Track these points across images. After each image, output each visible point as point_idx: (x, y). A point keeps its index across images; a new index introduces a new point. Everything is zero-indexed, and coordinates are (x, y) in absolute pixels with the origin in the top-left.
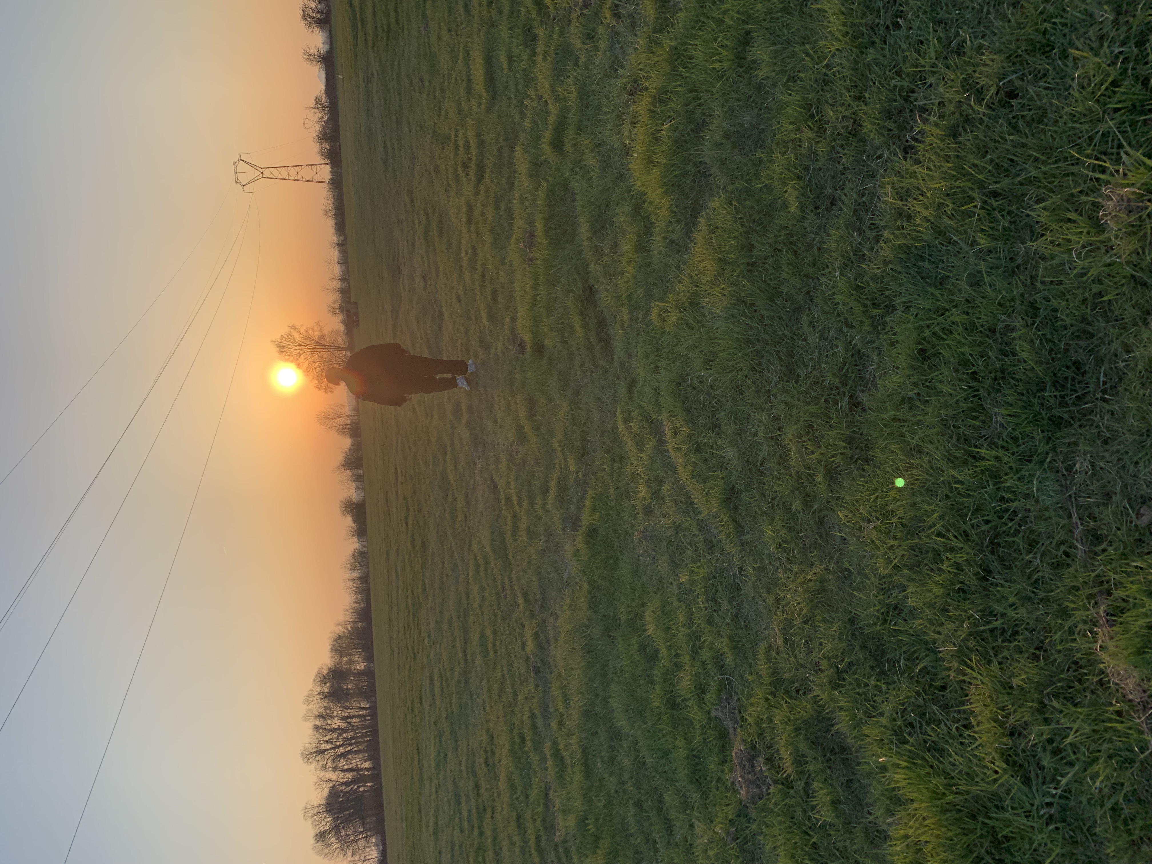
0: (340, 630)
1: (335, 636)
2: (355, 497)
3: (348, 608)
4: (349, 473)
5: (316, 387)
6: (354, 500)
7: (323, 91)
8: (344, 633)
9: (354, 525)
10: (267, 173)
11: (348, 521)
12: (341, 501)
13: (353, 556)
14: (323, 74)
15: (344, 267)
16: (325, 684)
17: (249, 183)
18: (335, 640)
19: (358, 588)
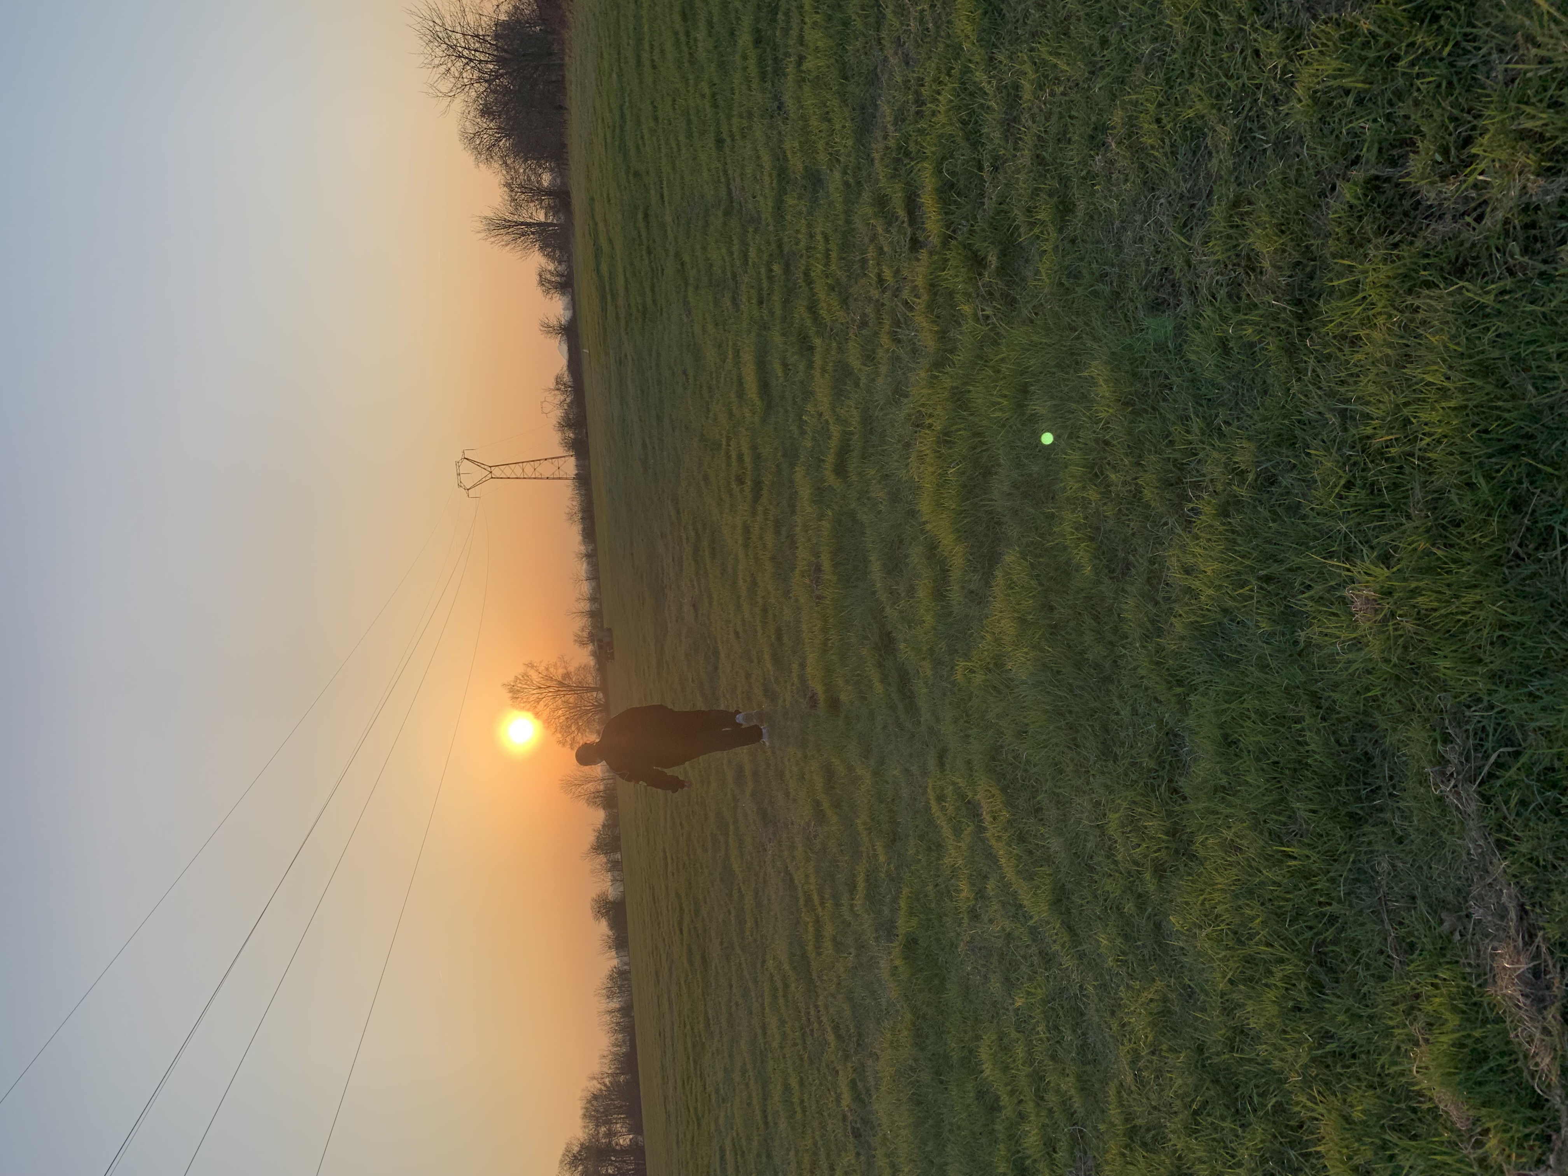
0: (594, 1086)
1: (589, 1095)
2: (612, 892)
3: (605, 1053)
4: (603, 859)
5: (559, 742)
6: (610, 898)
7: (565, 368)
8: (601, 1090)
9: (610, 933)
10: (497, 472)
11: (603, 928)
12: (593, 900)
13: (611, 978)
14: (565, 348)
15: (594, 584)
16: (576, 1167)
17: (474, 486)
18: (589, 1102)
19: (618, 1024)
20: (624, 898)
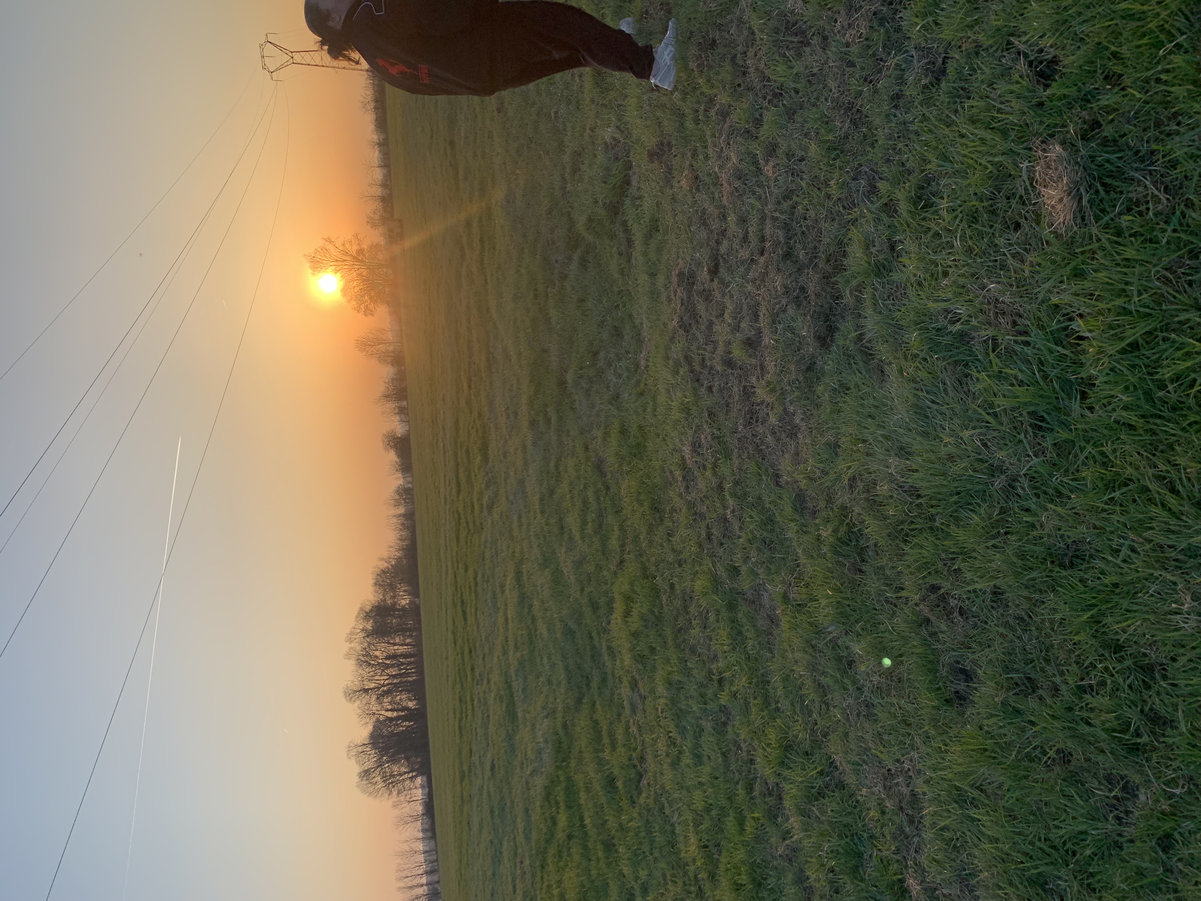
0: (383, 565)
1: (379, 571)
2: (400, 430)
3: (392, 544)
4: (391, 405)
5: (354, 308)
6: (398, 434)
8: (388, 568)
9: (397, 460)
10: (298, 58)
11: (392, 456)
12: (384, 435)
13: (398, 492)
15: (385, 172)
16: (368, 621)
17: (277, 70)
18: (379, 575)
19: (402, 524)
20: (409, 435)
